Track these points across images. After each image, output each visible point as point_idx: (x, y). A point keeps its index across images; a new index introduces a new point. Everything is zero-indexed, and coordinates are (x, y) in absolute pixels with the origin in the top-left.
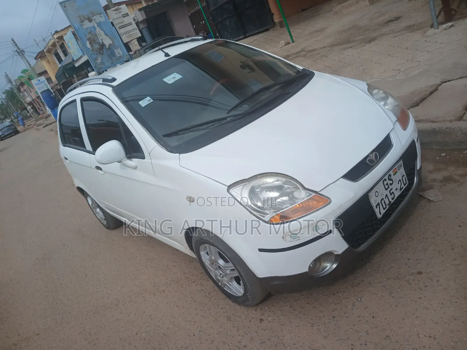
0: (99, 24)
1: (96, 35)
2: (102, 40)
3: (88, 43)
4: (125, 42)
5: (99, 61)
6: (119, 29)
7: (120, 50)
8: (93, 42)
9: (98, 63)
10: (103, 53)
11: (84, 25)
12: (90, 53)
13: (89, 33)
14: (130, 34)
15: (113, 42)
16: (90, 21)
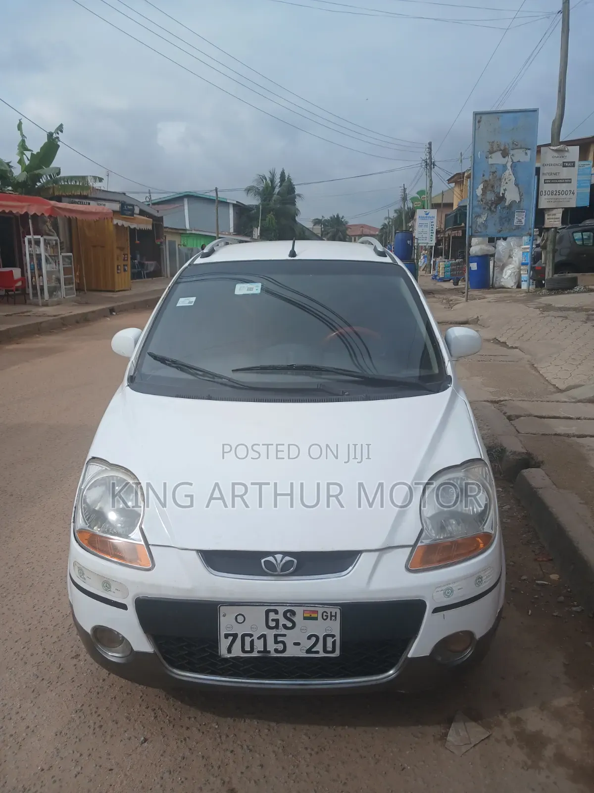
0: (514, 166)
1: (500, 179)
2: (505, 190)
3: (481, 186)
4: (541, 206)
5: (481, 220)
6: (545, 183)
7: (524, 217)
8: (489, 188)
9: (478, 223)
10: (495, 210)
11: (491, 157)
12: (475, 203)
13: (493, 172)
14: (557, 197)
15: (521, 199)
16: (505, 154)
